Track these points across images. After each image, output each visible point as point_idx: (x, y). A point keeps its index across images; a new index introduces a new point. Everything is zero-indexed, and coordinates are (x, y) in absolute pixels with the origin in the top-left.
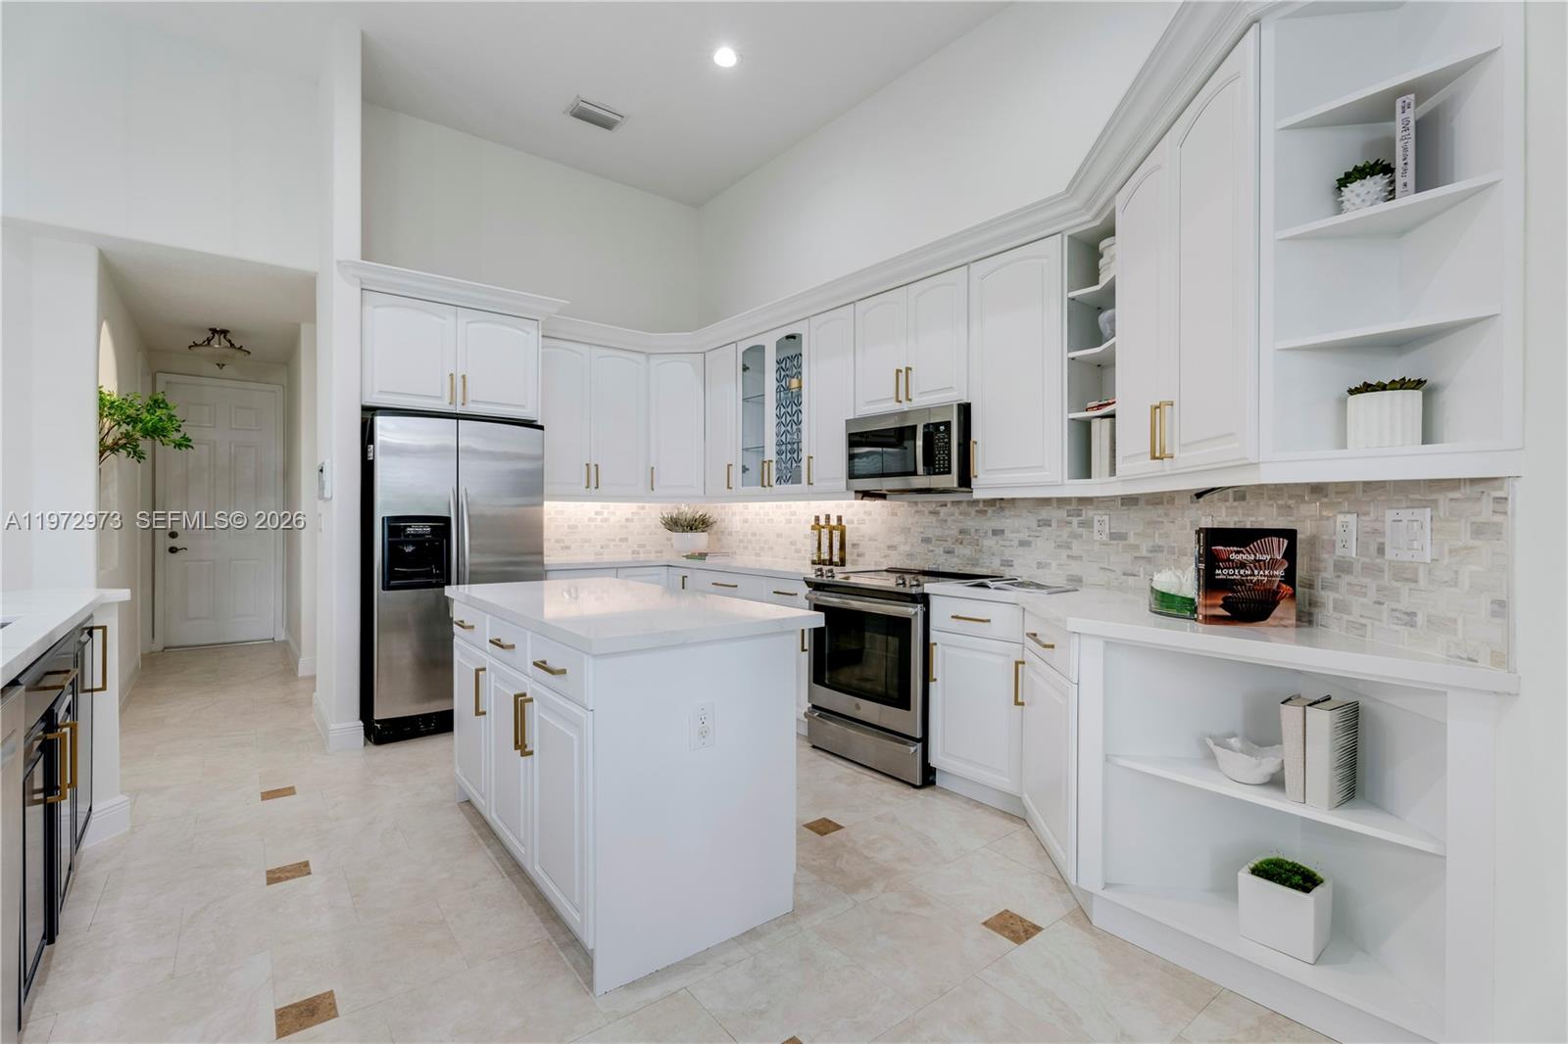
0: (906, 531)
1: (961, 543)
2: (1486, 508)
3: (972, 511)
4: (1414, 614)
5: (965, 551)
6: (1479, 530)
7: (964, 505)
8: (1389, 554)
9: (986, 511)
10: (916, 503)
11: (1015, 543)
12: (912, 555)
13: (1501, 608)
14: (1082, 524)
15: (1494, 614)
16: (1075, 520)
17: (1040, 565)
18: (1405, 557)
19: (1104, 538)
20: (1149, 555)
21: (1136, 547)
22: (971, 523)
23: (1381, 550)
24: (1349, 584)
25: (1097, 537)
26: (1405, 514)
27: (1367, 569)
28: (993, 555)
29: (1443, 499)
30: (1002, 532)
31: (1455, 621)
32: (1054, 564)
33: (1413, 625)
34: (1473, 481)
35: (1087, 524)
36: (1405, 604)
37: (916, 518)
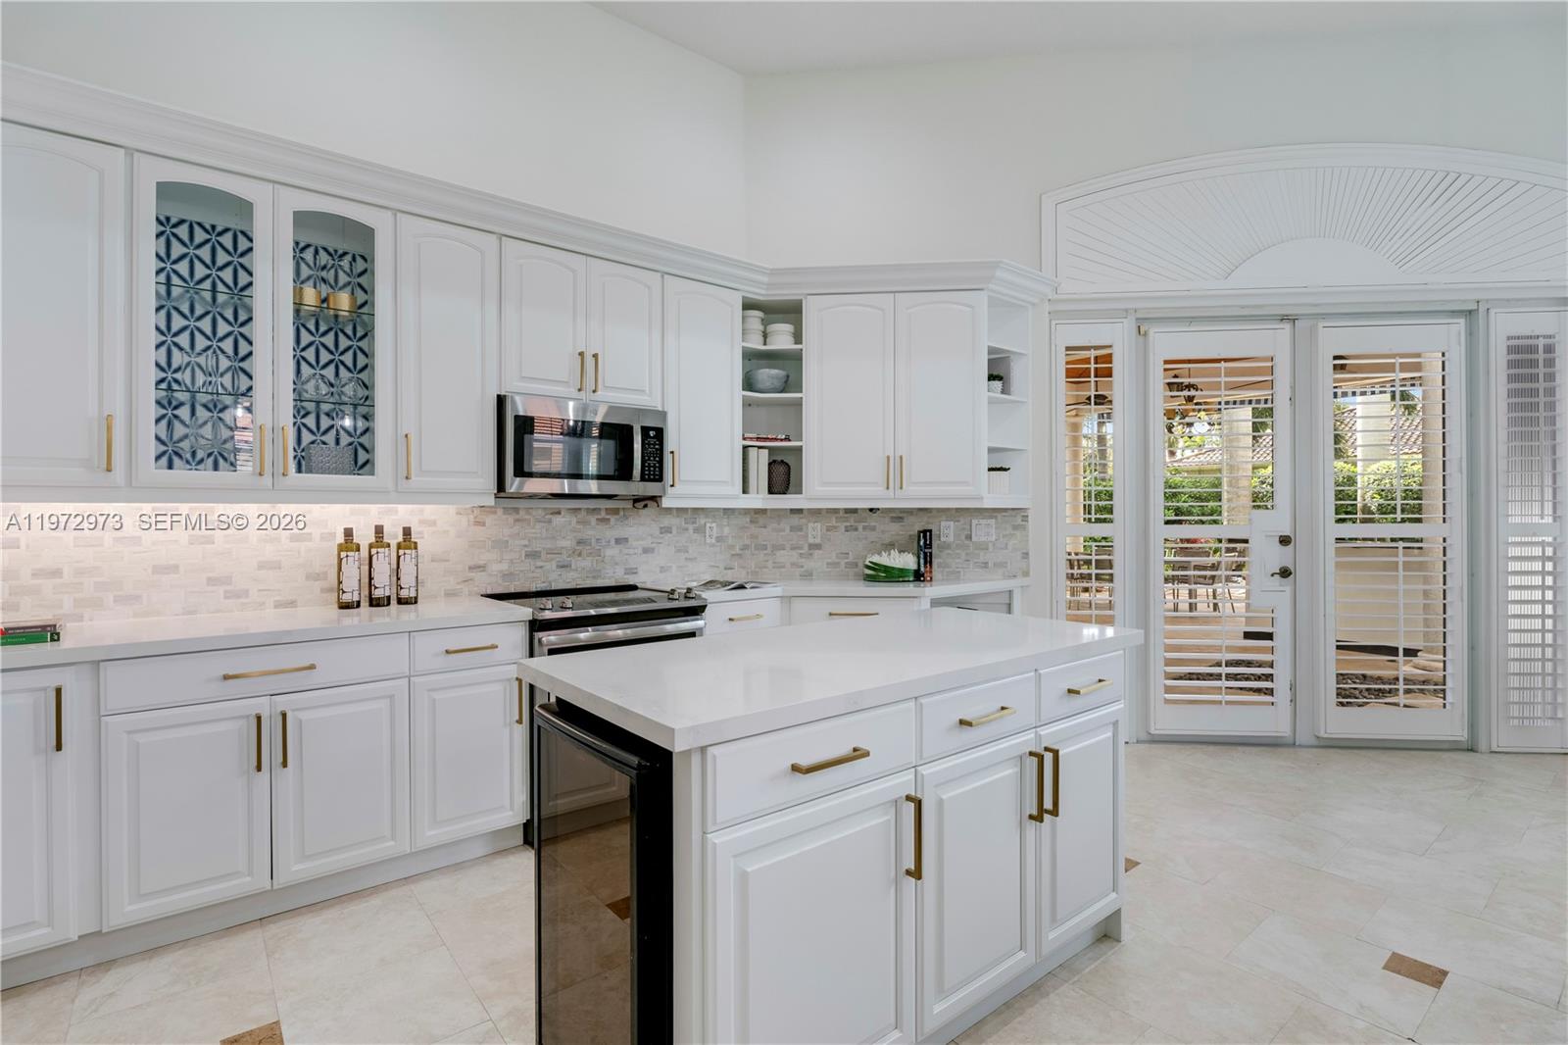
0: (500, 545)
1: (580, 555)
2: (1019, 521)
3: (593, 519)
4: (987, 563)
5: (586, 563)
6: (1015, 528)
7: (583, 513)
8: (974, 539)
9: (609, 520)
10: (516, 510)
11: (640, 551)
12: (511, 574)
13: (1026, 555)
14: (696, 530)
15: (1023, 558)
16: (691, 527)
17: (663, 569)
18: (983, 539)
19: (713, 541)
20: (740, 552)
21: (732, 547)
22: (590, 532)
23: (969, 537)
24: (948, 554)
25: (708, 540)
26: (983, 522)
27: (958, 546)
28: (617, 564)
29: (999, 515)
30: (626, 540)
31: (1006, 563)
32: (674, 568)
33: (986, 567)
34: (1013, 509)
35: (700, 530)
36: (982, 559)
37: (516, 529)
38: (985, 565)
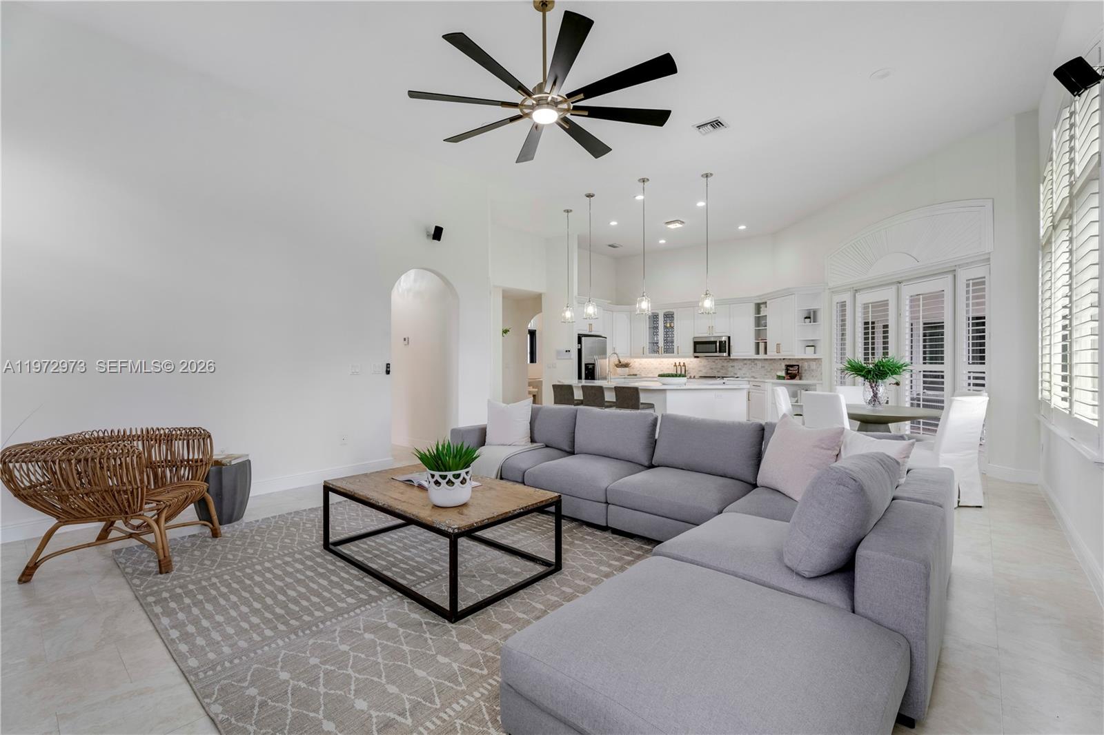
3: (731, 361)
9: (735, 362)
11: (738, 369)
19: (760, 367)
20: (775, 369)
21: (771, 367)
22: (730, 364)
23: (809, 368)
24: (805, 372)
30: (737, 366)
35: (758, 363)
38: (813, 376)
